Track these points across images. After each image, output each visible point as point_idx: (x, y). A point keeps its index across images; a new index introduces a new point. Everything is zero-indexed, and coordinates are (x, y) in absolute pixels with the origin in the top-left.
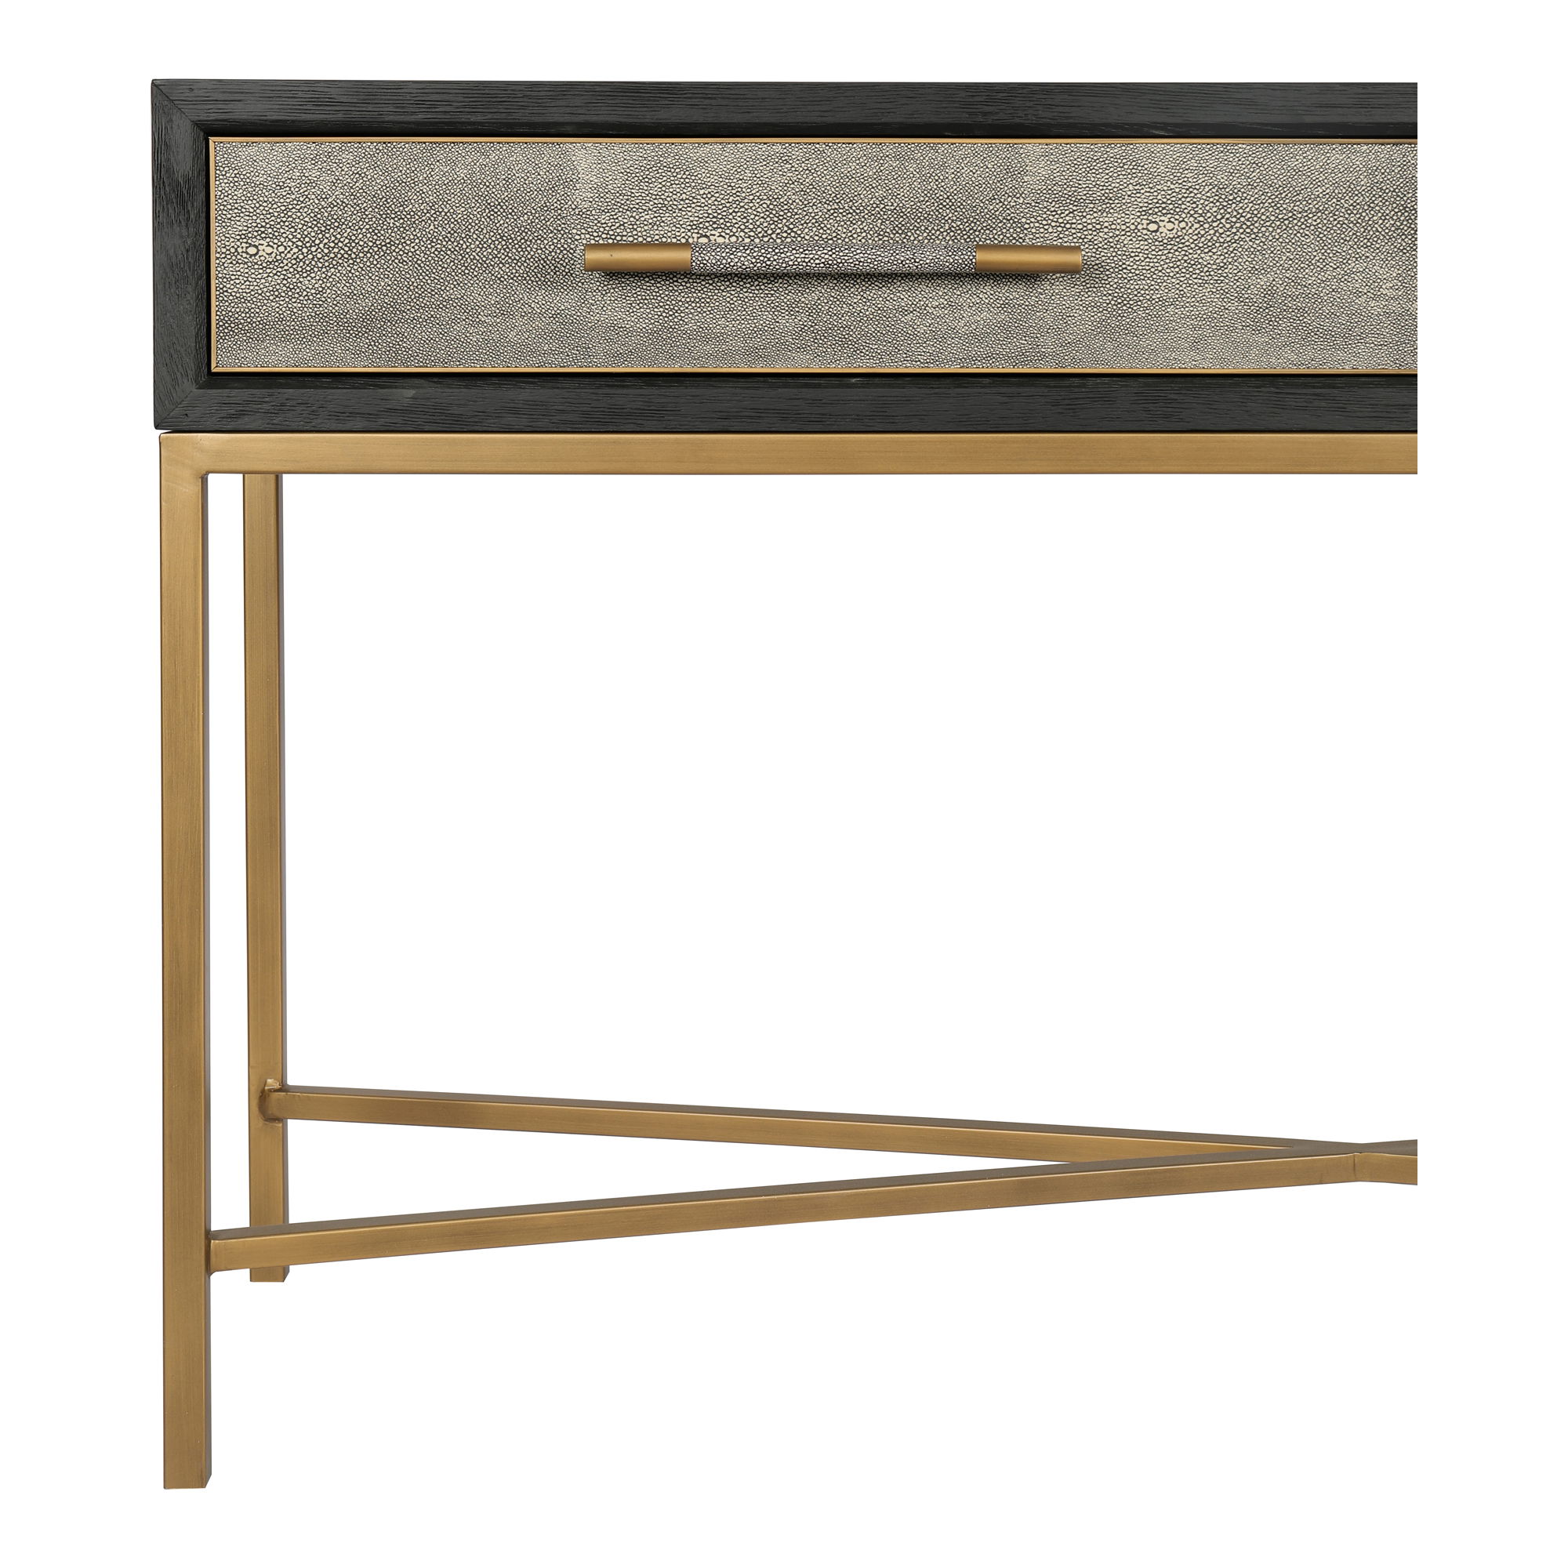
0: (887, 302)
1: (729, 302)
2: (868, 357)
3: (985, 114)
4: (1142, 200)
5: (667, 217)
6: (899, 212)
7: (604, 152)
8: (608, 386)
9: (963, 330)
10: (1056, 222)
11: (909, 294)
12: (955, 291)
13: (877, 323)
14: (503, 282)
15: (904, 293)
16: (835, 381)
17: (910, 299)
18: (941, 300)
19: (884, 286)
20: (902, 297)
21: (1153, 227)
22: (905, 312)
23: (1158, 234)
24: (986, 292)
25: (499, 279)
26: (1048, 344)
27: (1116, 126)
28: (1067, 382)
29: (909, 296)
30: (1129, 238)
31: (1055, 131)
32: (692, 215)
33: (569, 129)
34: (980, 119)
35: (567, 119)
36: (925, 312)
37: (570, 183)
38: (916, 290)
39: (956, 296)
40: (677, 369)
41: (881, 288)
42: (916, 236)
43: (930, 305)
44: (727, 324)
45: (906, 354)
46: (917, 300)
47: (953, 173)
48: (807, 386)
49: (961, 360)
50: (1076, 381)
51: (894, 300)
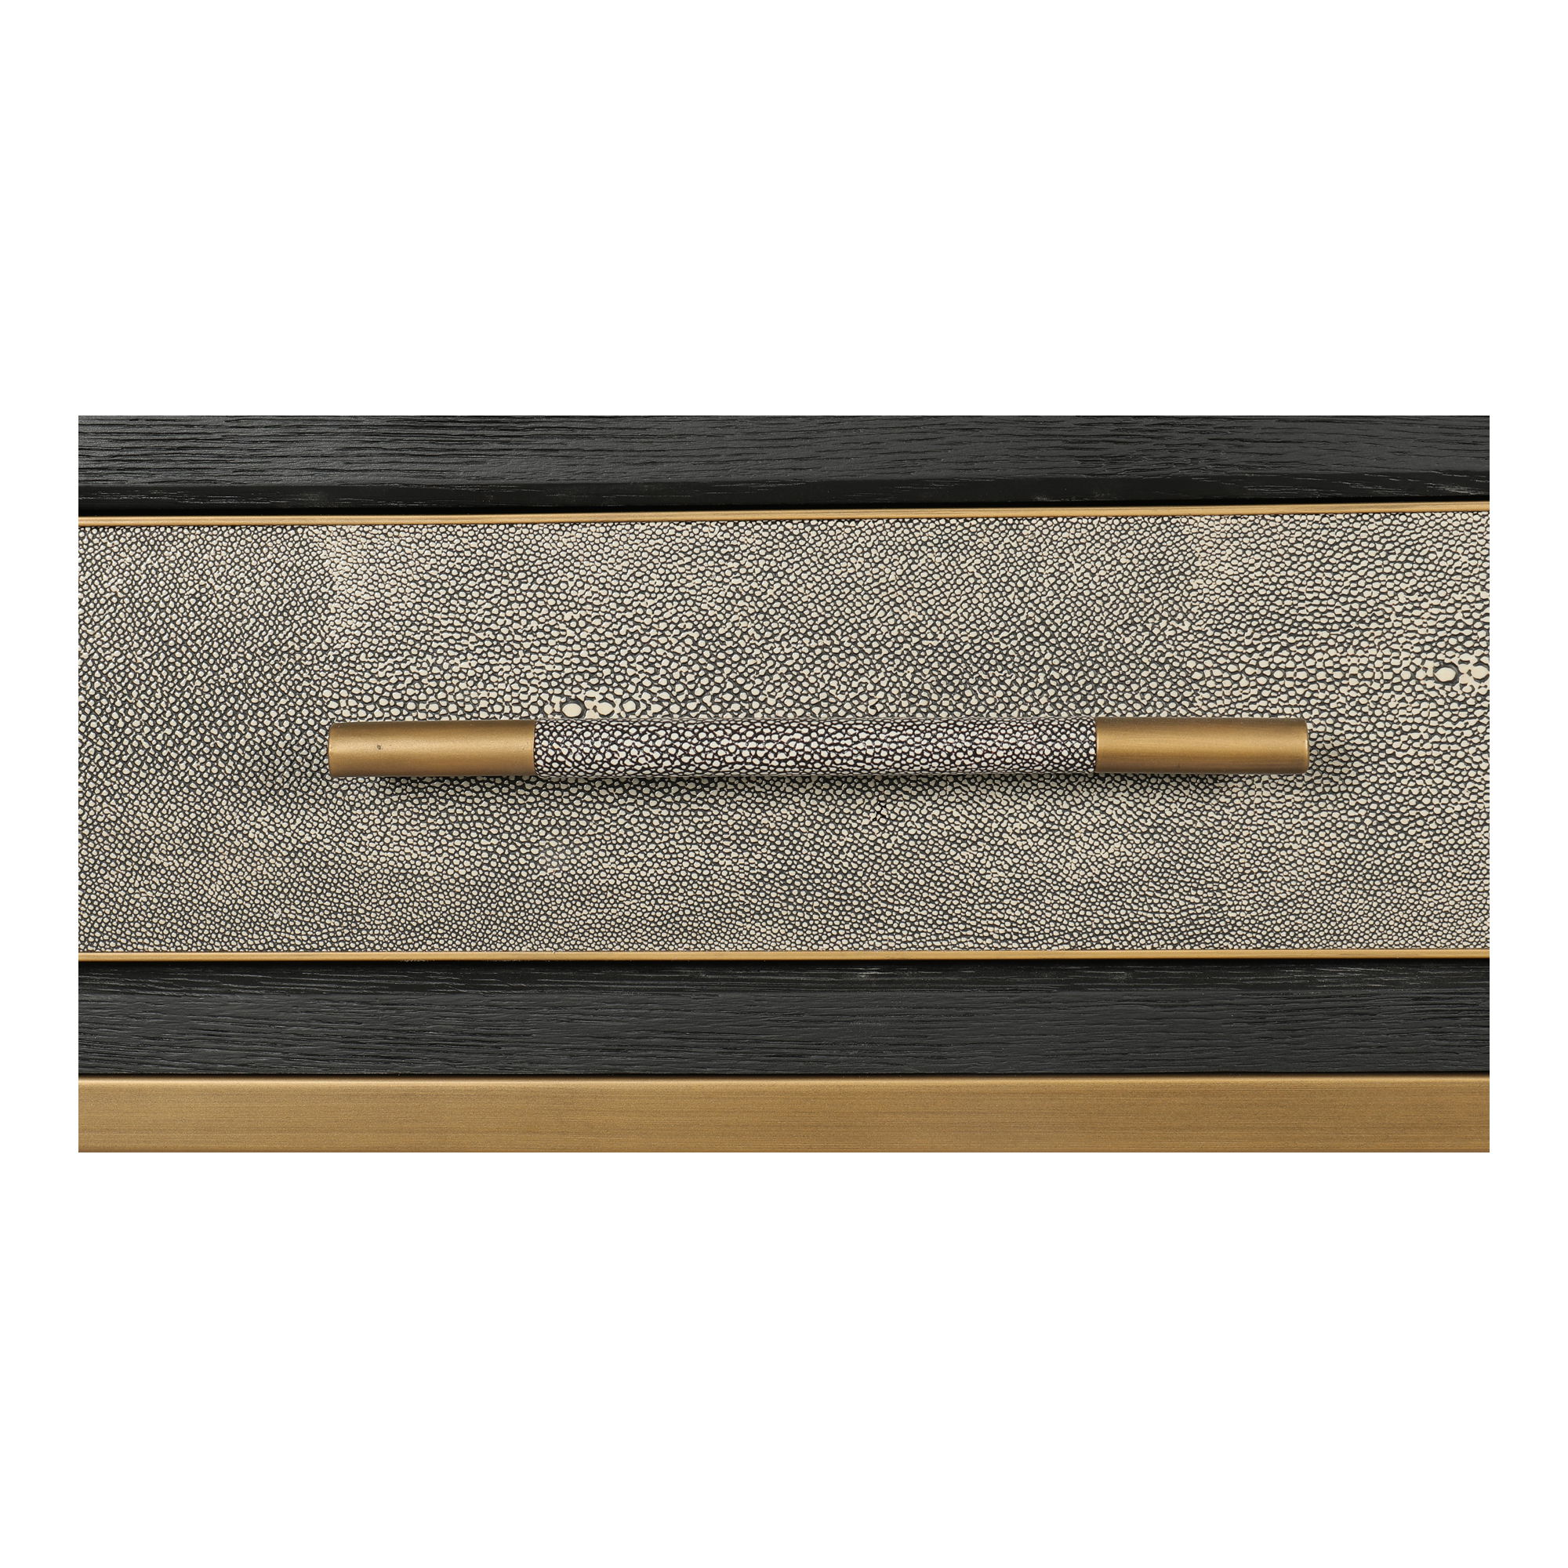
0: (927, 825)
1: (622, 826)
2: (891, 930)
3: (1114, 460)
4: (1423, 623)
5: (502, 666)
6: (949, 652)
7: (382, 543)
8: (394, 988)
9: (1075, 877)
10: (1255, 667)
11: (969, 808)
12: (1058, 802)
13: (907, 864)
14: (194, 790)
15: (959, 807)
16: (826, 977)
17: (972, 817)
18: (1032, 819)
19: (920, 793)
20: (956, 814)
21: (1446, 674)
22: (960, 842)
23: (1457, 687)
24: (1119, 805)
25: (187, 785)
26: (1241, 904)
27: (1373, 479)
28: (1278, 978)
29: (970, 813)
30: (1398, 697)
31: (1251, 490)
32: (547, 662)
33: (314, 499)
34: (1104, 469)
35: (306, 479)
36: (1001, 843)
37: (316, 603)
38: (981, 800)
39: (1060, 812)
40: (525, 954)
41: (915, 797)
42: (981, 696)
43: (1009, 829)
44: (620, 867)
45: (964, 923)
46: (985, 820)
47: (1052, 575)
48: (774, 986)
49: (1071, 934)
50: (1298, 974)
51: (940, 821)
